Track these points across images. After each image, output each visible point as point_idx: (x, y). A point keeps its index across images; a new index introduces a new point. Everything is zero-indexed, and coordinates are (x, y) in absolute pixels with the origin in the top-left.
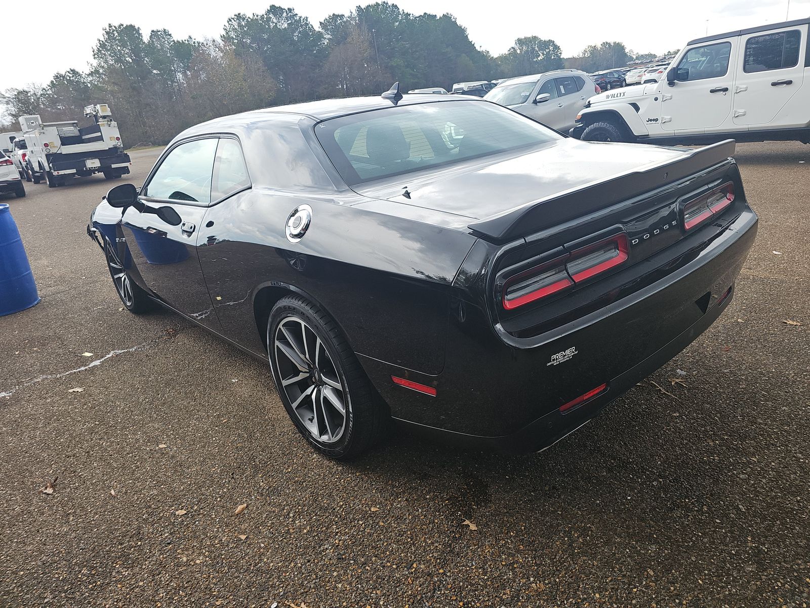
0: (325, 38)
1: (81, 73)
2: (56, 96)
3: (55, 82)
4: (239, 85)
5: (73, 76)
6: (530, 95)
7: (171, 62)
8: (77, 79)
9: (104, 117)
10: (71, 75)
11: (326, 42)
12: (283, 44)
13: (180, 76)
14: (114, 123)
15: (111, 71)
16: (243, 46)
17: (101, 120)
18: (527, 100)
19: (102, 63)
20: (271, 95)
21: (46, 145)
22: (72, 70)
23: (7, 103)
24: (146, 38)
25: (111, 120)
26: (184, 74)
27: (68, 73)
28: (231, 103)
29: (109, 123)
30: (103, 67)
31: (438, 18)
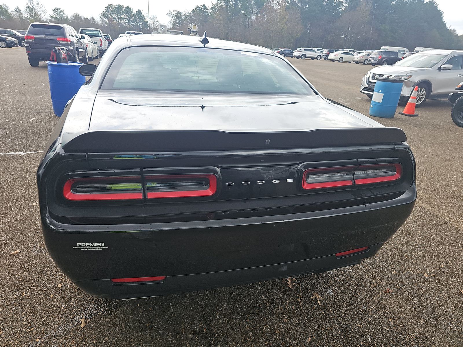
0: (343, 5)
1: (207, 7)
2: (193, 17)
3: (195, 10)
4: (282, 27)
5: (203, 8)
6: (437, 63)
7: (252, 8)
8: (204, 10)
10: (202, 8)
11: (343, 8)
12: (316, 6)
13: (254, 16)
15: (221, 8)
16: (292, 4)
17: (192, 33)
18: (433, 66)
19: (218, 3)
20: (298, 35)
22: (203, 5)
23: (172, 17)
26: (257, 15)
27: (201, 6)
28: (275, 36)
30: (218, 6)
31: (425, 2)
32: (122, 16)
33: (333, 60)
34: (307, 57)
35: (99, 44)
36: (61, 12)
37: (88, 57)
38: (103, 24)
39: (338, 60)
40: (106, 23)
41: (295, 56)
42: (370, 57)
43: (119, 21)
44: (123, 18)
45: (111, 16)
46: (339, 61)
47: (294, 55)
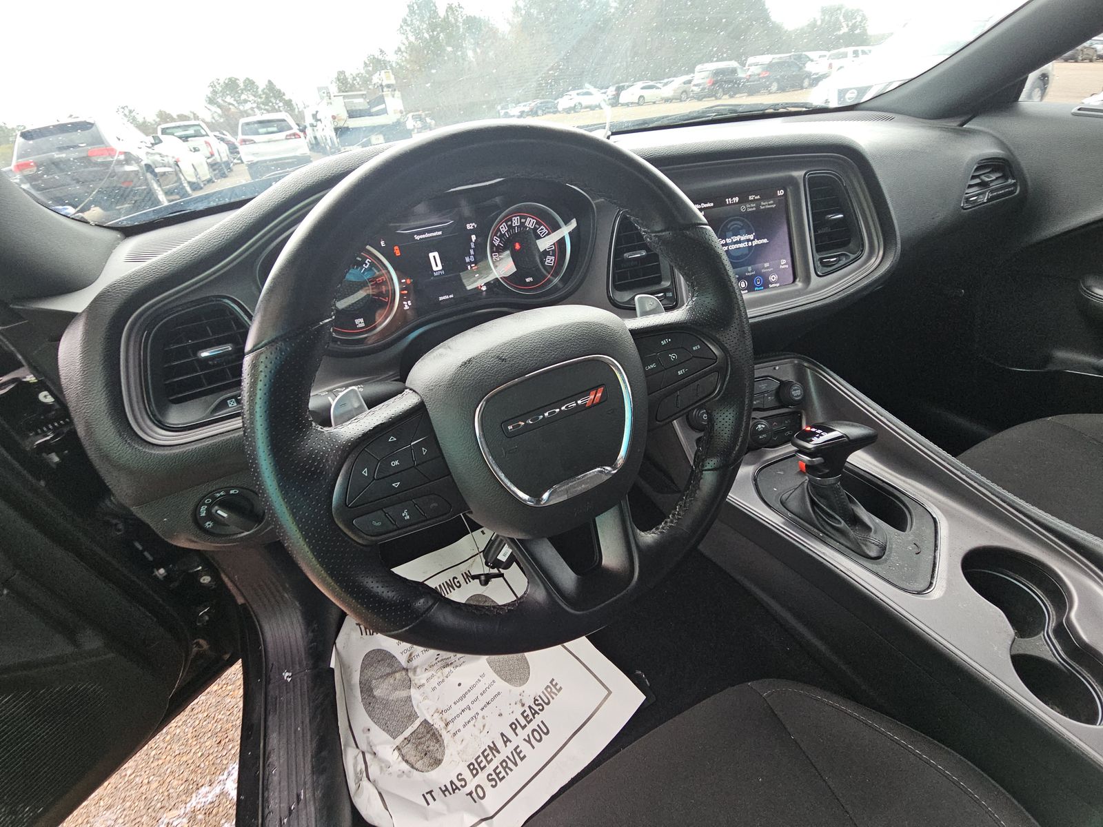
0: (612, 7)
9: (388, 86)
11: (613, 11)
14: (397, 93)
15: (412, 48)
17: (385, 89)
19: (404, 40)
21: (334, 117)
24: (442, 13)
25: (395, 90)
26: (474, 51)
29: (393, 93)
30: (404, 44)
32: (243, 97)
33: (627, 105)
34: (583, 106)
35: (205, 151)
36: (131, 112)
37: (189, 182)
38: (213, 118)
39: (637, 101)
40: (220, 116)
41: (564, 110)
42: (695, 85)
43: (241, 108)
44: (246, 101)
45: (223, 101)
46: (638, 104)
47: (560, 108)
